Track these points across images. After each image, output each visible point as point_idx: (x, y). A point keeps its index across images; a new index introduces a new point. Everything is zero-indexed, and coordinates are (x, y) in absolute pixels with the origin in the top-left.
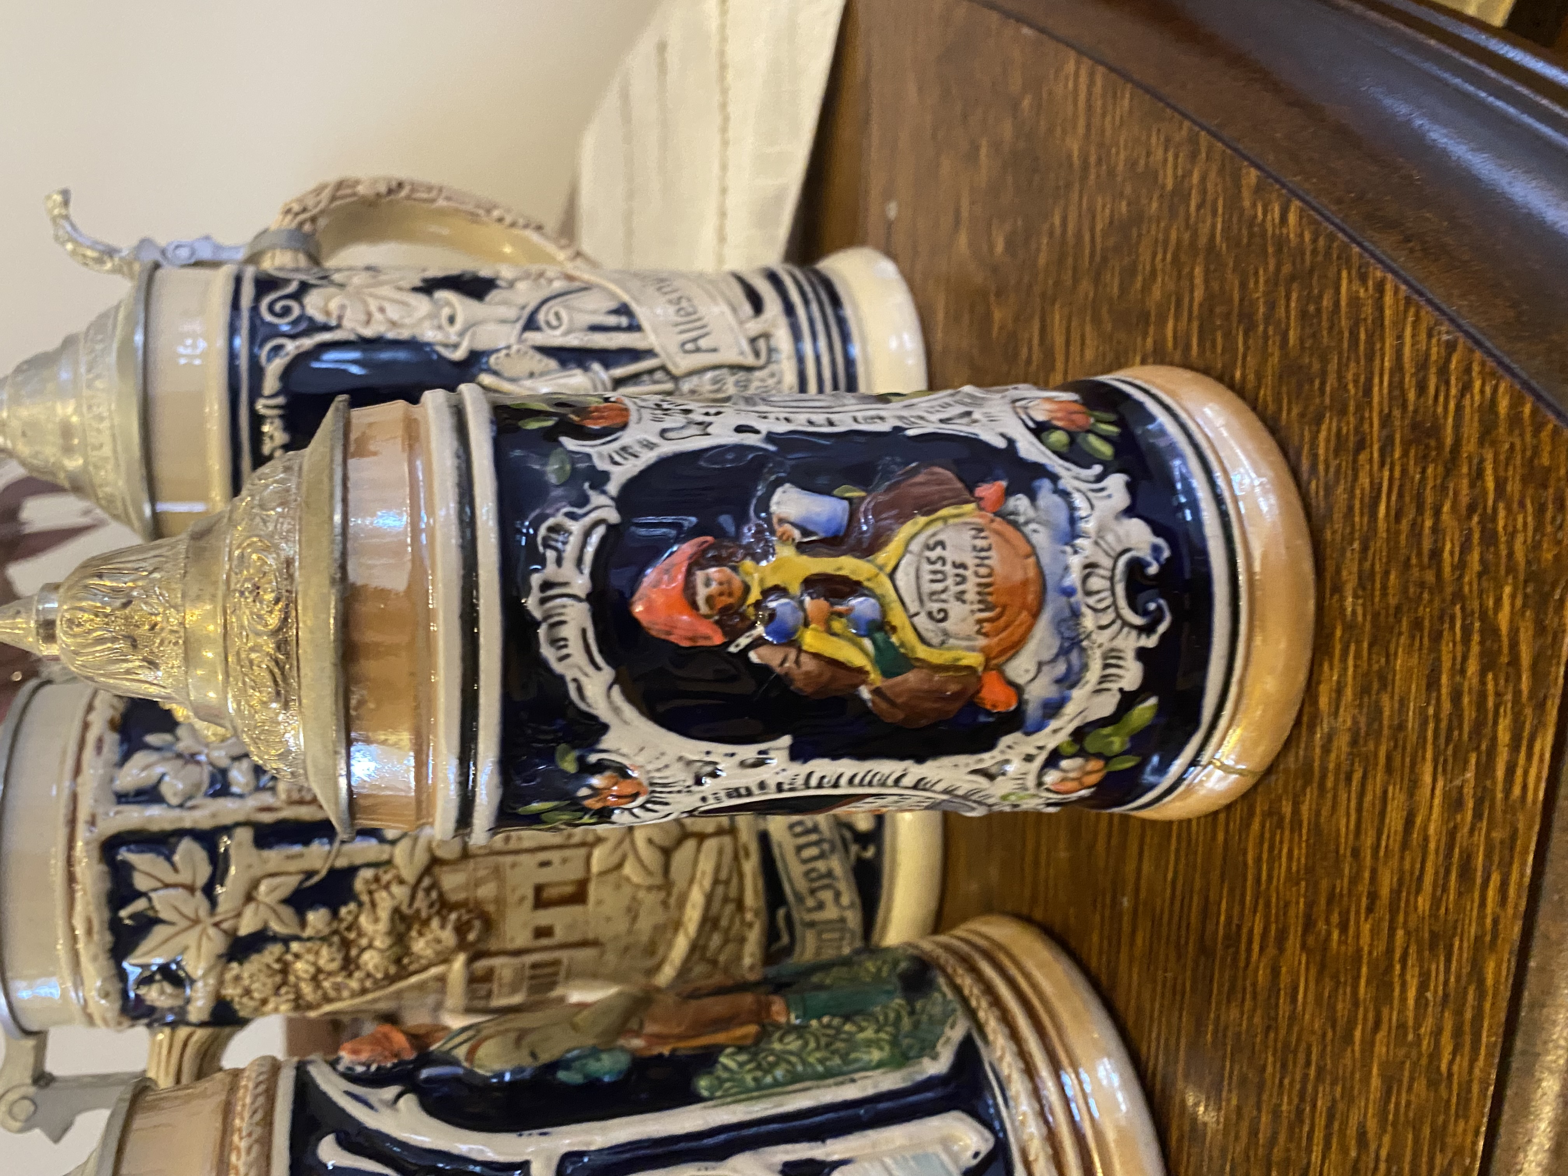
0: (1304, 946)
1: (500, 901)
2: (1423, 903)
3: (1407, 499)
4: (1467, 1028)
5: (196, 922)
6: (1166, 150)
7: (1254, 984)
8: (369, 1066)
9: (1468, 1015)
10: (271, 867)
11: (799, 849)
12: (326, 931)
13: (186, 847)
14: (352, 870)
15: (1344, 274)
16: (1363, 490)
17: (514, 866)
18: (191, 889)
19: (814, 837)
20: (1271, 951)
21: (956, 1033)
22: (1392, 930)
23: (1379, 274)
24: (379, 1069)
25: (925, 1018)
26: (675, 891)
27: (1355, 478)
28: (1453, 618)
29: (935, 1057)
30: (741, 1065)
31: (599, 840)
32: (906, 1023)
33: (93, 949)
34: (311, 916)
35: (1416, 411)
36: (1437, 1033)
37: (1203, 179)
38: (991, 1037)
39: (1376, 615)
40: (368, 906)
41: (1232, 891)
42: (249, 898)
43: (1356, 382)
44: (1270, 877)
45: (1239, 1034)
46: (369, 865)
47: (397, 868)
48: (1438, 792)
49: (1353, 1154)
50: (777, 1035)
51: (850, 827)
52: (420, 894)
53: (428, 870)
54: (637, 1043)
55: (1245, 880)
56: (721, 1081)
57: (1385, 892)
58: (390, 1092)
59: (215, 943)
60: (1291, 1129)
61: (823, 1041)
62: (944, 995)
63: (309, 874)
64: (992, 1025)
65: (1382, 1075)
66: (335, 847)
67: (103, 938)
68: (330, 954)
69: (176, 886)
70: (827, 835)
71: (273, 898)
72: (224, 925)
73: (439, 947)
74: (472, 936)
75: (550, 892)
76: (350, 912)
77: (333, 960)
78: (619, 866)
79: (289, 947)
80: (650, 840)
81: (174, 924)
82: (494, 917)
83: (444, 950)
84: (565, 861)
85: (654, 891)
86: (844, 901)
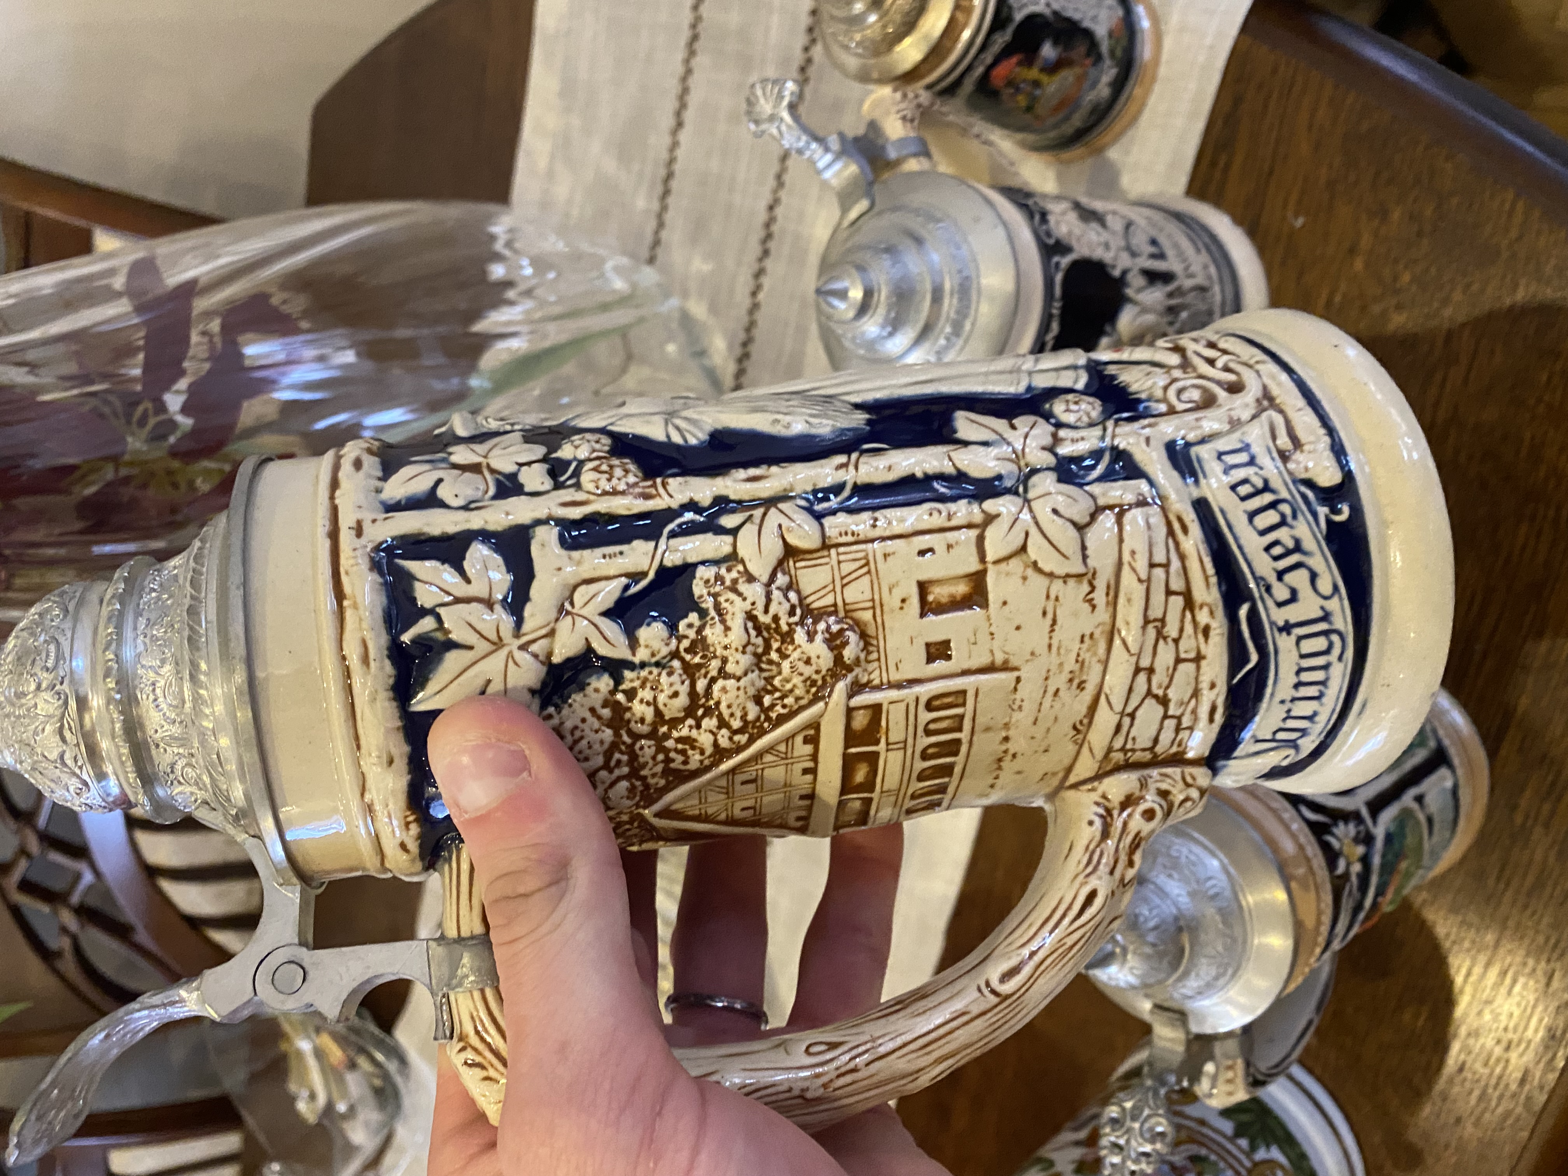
1: (876, 606)
5: (498, 644)
10: (585, 572)
12: (666, 652)
13: (478, 553)
14: (687, 570)
17: (886, 557)
18: (489, 604)
19: (1268, 498)
26: (1101, 584)
33: (372, 686)
34: (643, 633)
40: (713, 613)
42: (563, 612)
46: (707, 562)
47: (742, 562)
51: (1309, 483)
52: (777, 595)
53: (780, 564)
59: (527, 673)
63: (635, 577)
66: (663, 541)
67: (382, 668)
68: (671, 685)
69: (468, 600)
70: (1285, 494)
71: (592, 610)
72: (534, 648)
73: (808, 671)
74: (849, 654)
75: (938, 594)
76: (690, 626)
77: (676, 694)
78: (1023, 549)
79: (618, 680)
80: (1055, 511)
81: (471, 648)
82: (871, 631)
83: (815, 677)
84: (949, 547)
85: (1071, 582)
86: (1324, 585)
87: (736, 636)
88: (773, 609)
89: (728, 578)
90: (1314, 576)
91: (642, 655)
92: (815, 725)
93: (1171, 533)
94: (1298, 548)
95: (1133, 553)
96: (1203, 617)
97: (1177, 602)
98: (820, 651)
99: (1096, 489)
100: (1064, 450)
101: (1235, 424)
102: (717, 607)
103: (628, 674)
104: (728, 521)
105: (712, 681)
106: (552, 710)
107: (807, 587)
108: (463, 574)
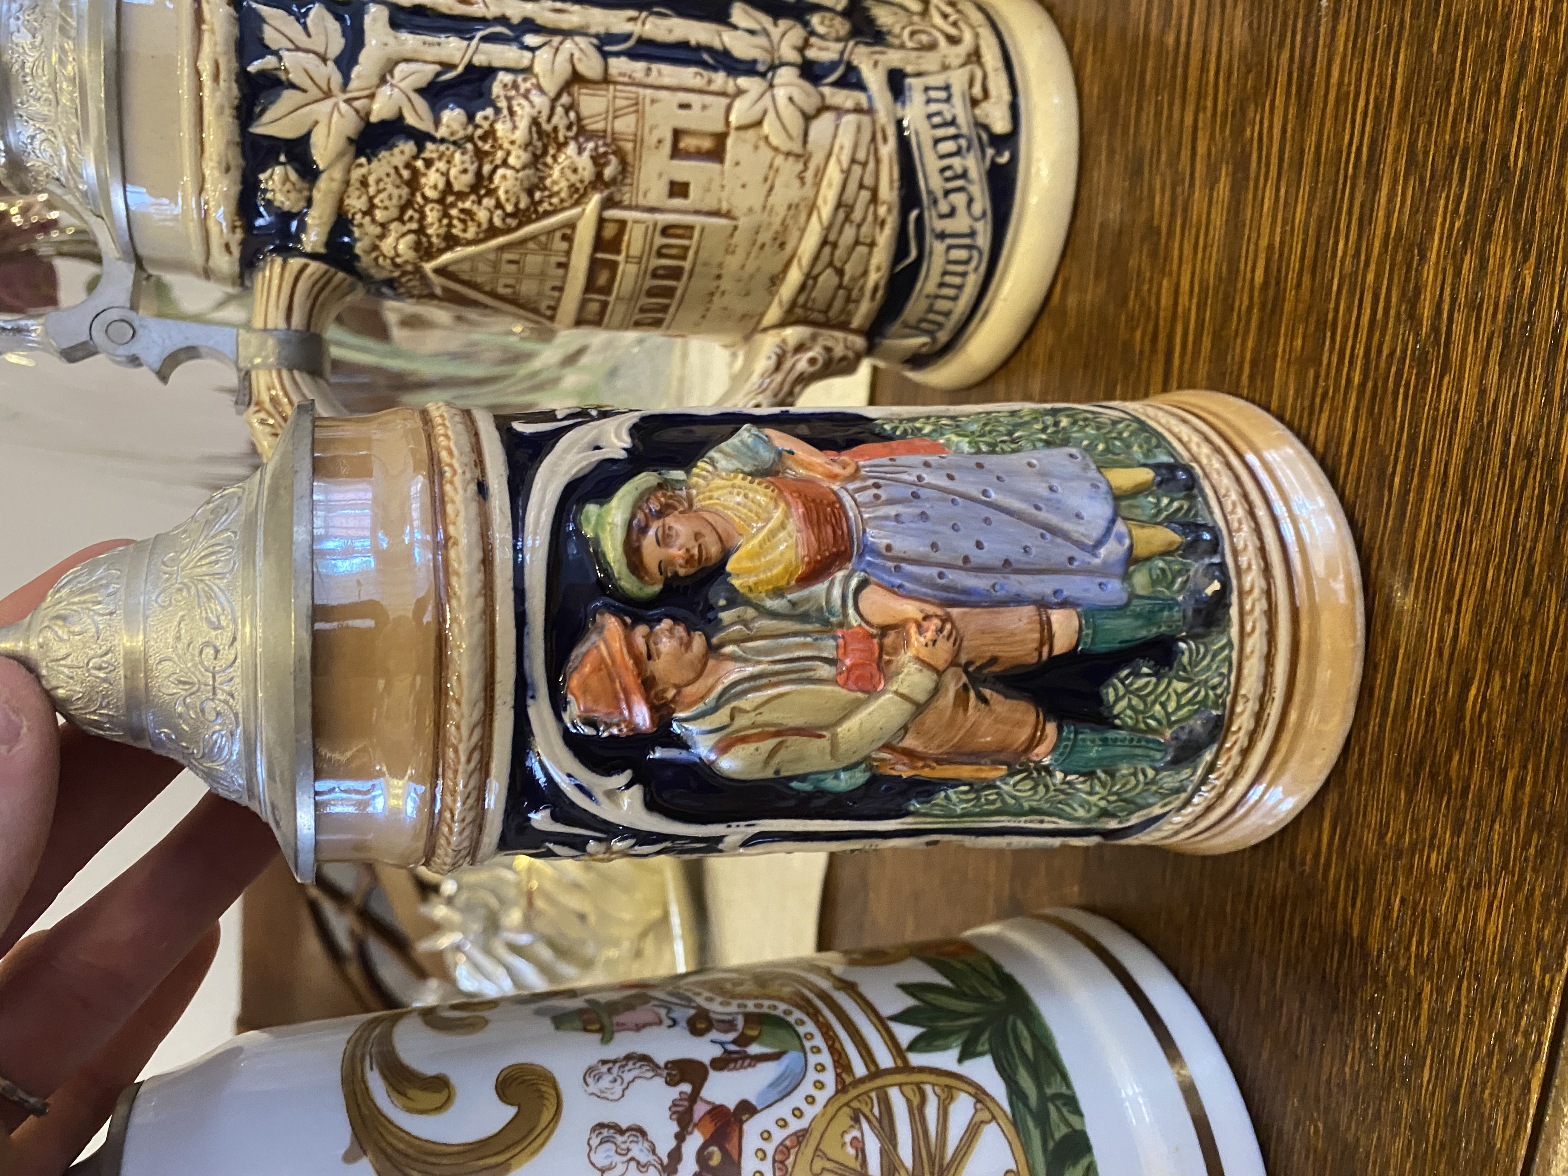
5: (328, 94)
10: (407, 52)
11: (937, 141)
12: (461, 134)
13: (319, 14)
14: (490, 71)
18: (323, 58)
19: (951, 131)
26: (812, 166)
31: (740, 92)
33: (219, 100)
34: (446, 114)
40: (505, 112)
42: (384, 80)
46: (508, 70)
47: (536, 76)
51: (986, 128)
52: (559, 110)
53: (568, 85)
59: (347, 123)
63: (448, 66)
66: (474, 42)
67: (229, 89)
68: (463, 162)
69: (307, 51)
70: (965, 130)
71: (408, 84)
72: (357, 104)
73: (574, 178)
74: (608, 172)
75: (687, 143)
76: (486, 118)
77: (465, 171)
78: (759, 123)
79: (421, 148)
80: (791, 99)
81: (304, 91)
82: (630, 159)
83: (578, 185)
84: (704, 107)
85: (791, 159)
86: (977, 208)
87: (520, 135)
88: (555, 120)
89: (523, 86)
90: (970, 201)
91: (442, 132)
92: (572, 225)
93: (873, 139)
94: (964, 175)
95: (842, 148)
96: (882, 210)
97: (865, 195)
98: (585, 163)
99: (826, 90)
100: (811, 54)
101: (945, 68)
102: (511, 110)
103: (430, 146)
104: (530, 40)
105: (496, 168)
106: (363, 160)
107: (585, 111)
108: (305, 26)
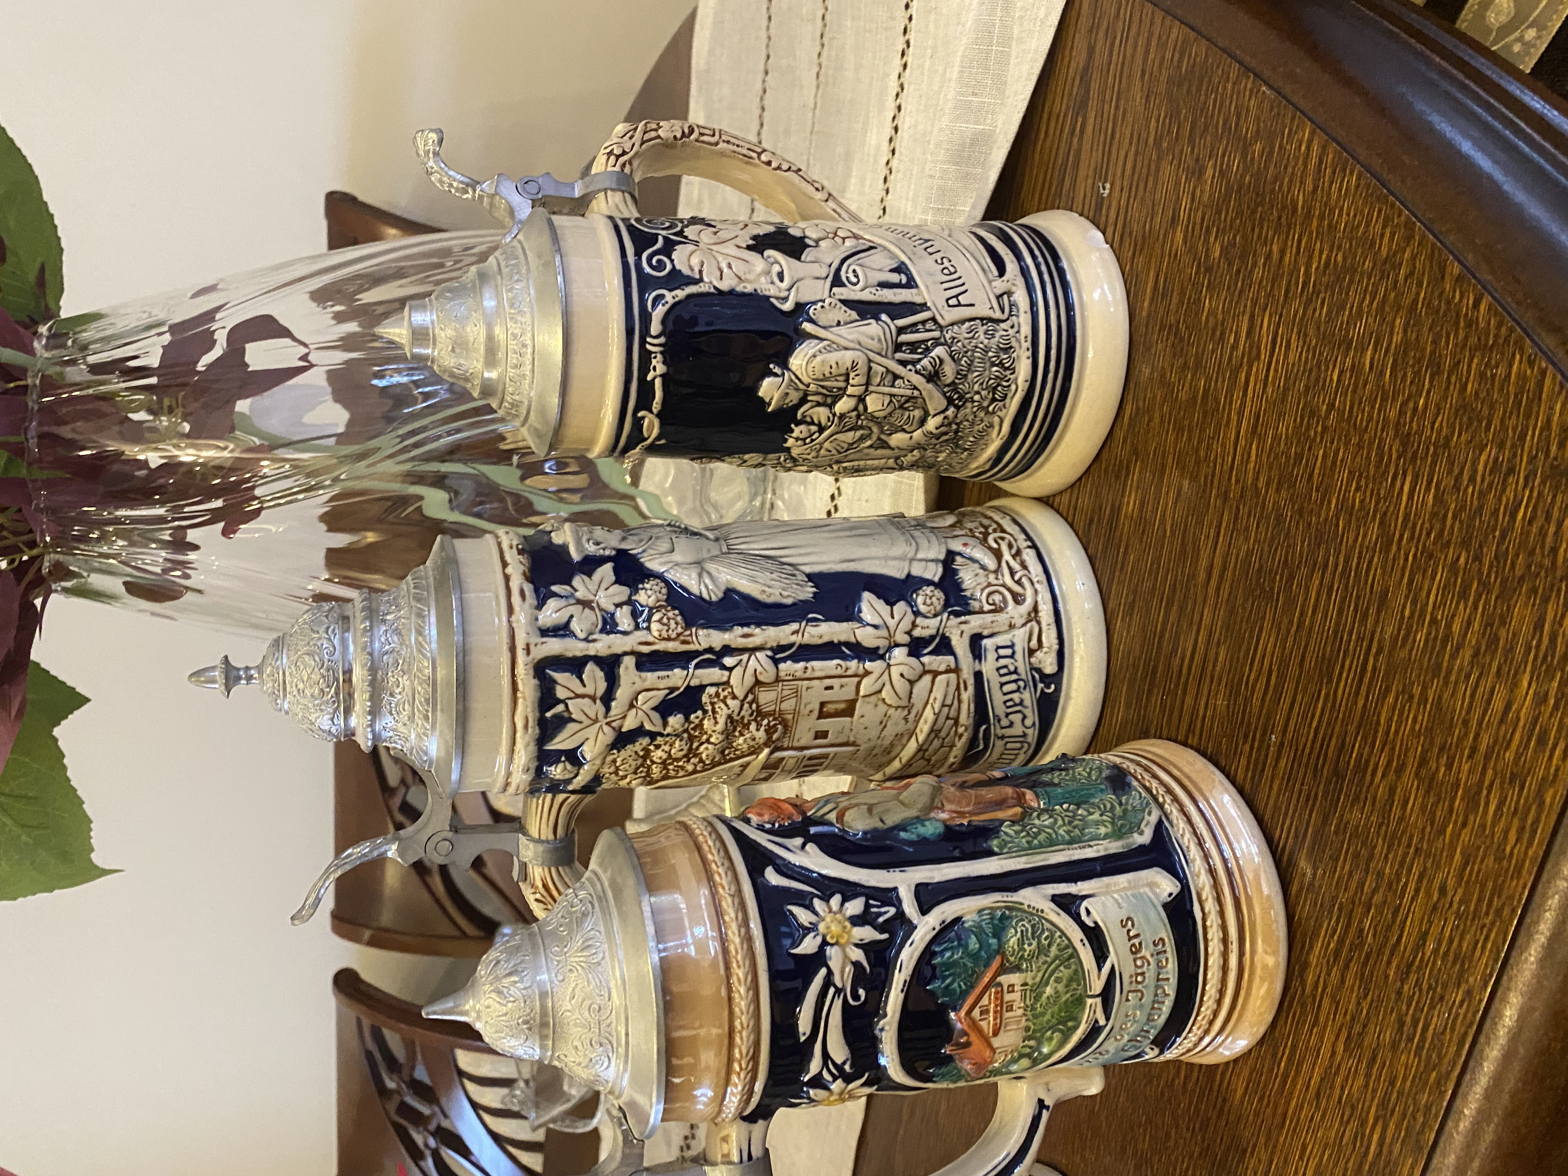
0: (1417, 775)
1: (796, 713)
2: (1509, 755)
3: (1539, 513)
4: (1528, 828)
5: (596, 721)
6: (1384, 227)
7: (1375, 798)
8: (773, 825)
9: (1529, 821)
10: (647, 685)
11: (1002, 685)
12: (681, 729)
13: (590, 669)
14: (702, 688)
15: (1518, 357)
16: (1508, 500)
17: (808, 688)
18: (593, 698)
19: (1014, 677)
20: (1391, 775)
21: (1153, 818)
22: (1484, 769)
23: (1544, 365)
24: (780, 826)
25: (1129, 808)
26: (914, 712)
27: (1504, 490)
28: (1559, 590)
29: (1141, 833)
30: (1016, 832)
31: (867, 673)
32: (1118, 810)
33: (527, 738)
34: (672, 720)
35: (1555, 459)
36: (1506, 832)
37: (1414, 258)
38: (1175, 821)
39: (1504, 581)
40: (710, 713)
41: (1365, 738)
42: (632, 706)
43: (1514, 430)
44: (1397, 732)
45: (1357, 827)
46: (712, 685)
47: (732, 687)
48: (1531, 692)
49: (1435, 898)
50: (1035, 814)
51: (1039, 671)
52: (746, 706)
53: (751, 690)
54: (944, 816)
55: (1376, 732)
56: (1006, 843)
57: (1483, 747)
58: (799, 841)
59: (608, 735)
60: (1390, 885)
61: (1067, 819)
62: (1140, 794)
63: (672, 690)
64: (1175, 814)
65: (1462, 853)
66: (691, 670)
67: (535, 732)
68: (680, 744)
69: (583, 696)
70: (1023, 676)
71: (647, 706)
72: (614, 724)
73: (752, 743)
74: (776, 735)
75: (829, 708)
76: (697, 717)
77: (681, 748)
78: (880, 691)
79: (653, 740)
80: (902, 675)
81: (581, 722)
82: (790, 724)
83: (755, 745)
84: (842, 685)
85: (899, 710)
86: (1028, 722)
87: (720, 727)
88: (743, 712)
89: (723, 695)
90: (1025, 717)
91: (669, 730)
93: (958, 688)
94: (1021, 703)
95: (935, 699)
96: (961, 730)
97: (950, 723)
98: (761, 735)
99: (926, 659)
100: (917, 633)
101: (1011, 627)
102: (714, 711)
103: (659, 738)
104: (728, 661)
105: (702, 744)
106: (615, 751)
107: (762, 701)
108: (582, 681)
